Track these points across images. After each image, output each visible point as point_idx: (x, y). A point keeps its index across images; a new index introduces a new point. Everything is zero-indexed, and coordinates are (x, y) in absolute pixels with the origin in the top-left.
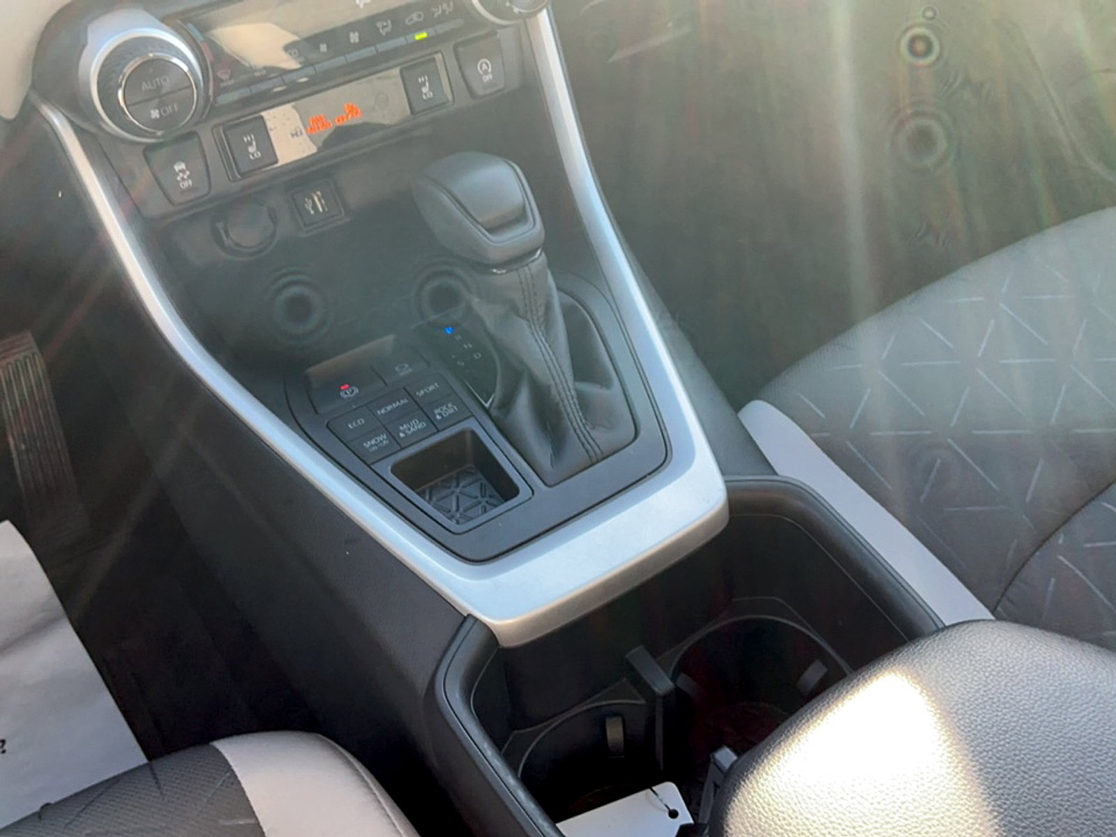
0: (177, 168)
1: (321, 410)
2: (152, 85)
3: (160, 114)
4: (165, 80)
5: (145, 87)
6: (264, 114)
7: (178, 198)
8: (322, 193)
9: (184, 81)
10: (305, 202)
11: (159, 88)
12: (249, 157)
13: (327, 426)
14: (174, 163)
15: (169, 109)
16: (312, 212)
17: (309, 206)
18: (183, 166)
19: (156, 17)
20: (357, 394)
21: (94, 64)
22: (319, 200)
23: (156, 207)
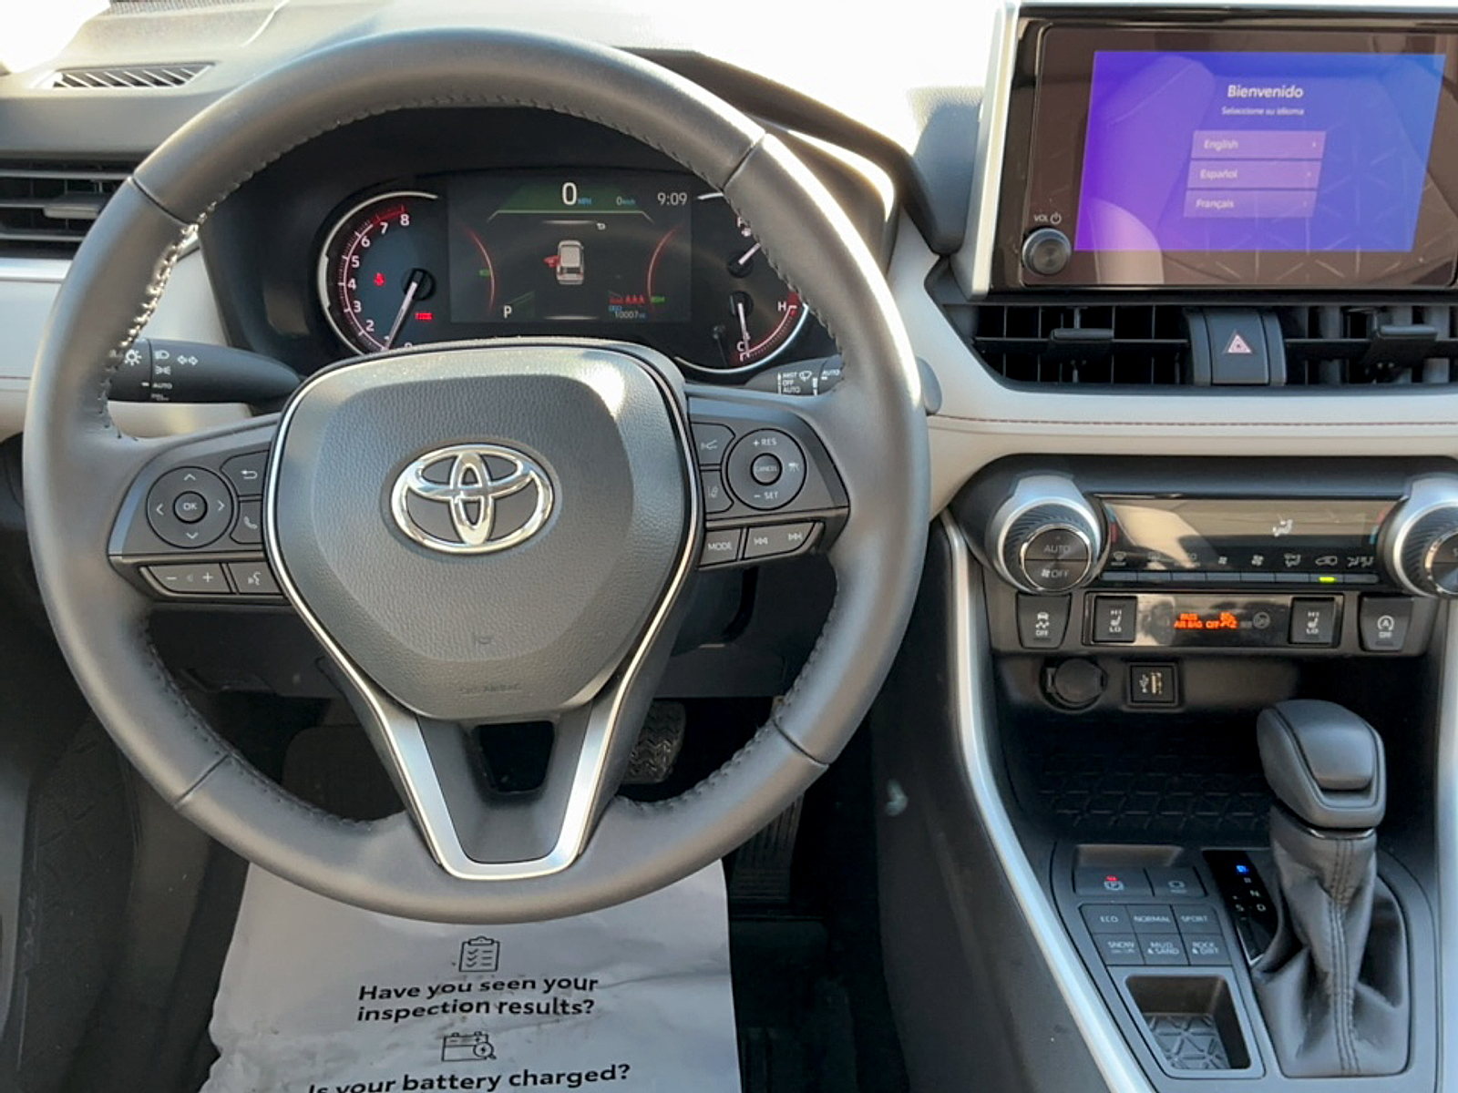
0: (1040, 616)
1: (1080, 891)
2: (1054, 549)
3: (1050, 574)
4: (1067, 549)
5: (1047, 549)
6: (1139, 596)
7: (1028, 643)
8: (1163, 675)
9: (1082, 555)
10: (1141, 678)
11: (1058, 554)
12: (1108, 629)
13: (1080, 908)
14: (1038, 612)
15: (1059, 574)
16: (1144, 691)
17: (1144, 683)
18: (1046, 616)
19: (1080, 490)
20: (1120, 891)
21: (1012, 515)
22: (1157, 682)
23: (1007, 643)
